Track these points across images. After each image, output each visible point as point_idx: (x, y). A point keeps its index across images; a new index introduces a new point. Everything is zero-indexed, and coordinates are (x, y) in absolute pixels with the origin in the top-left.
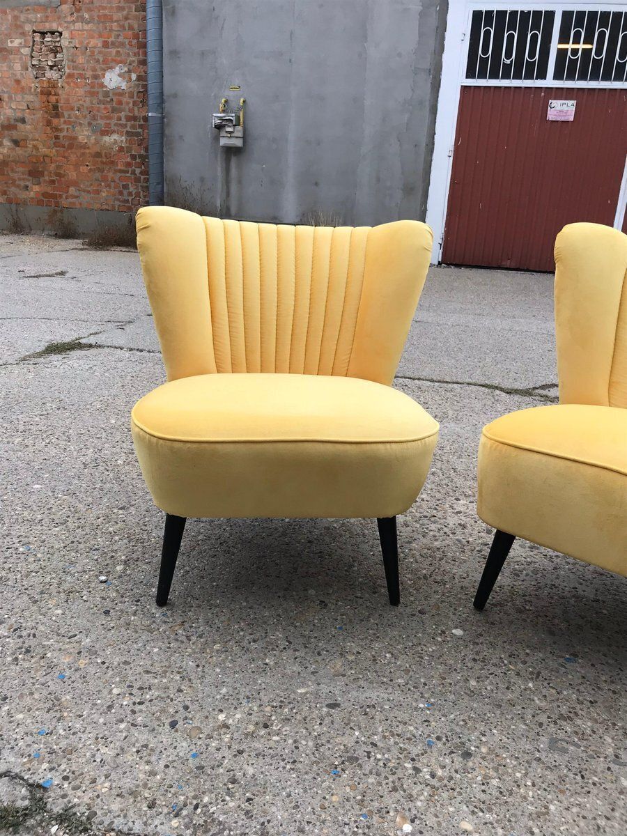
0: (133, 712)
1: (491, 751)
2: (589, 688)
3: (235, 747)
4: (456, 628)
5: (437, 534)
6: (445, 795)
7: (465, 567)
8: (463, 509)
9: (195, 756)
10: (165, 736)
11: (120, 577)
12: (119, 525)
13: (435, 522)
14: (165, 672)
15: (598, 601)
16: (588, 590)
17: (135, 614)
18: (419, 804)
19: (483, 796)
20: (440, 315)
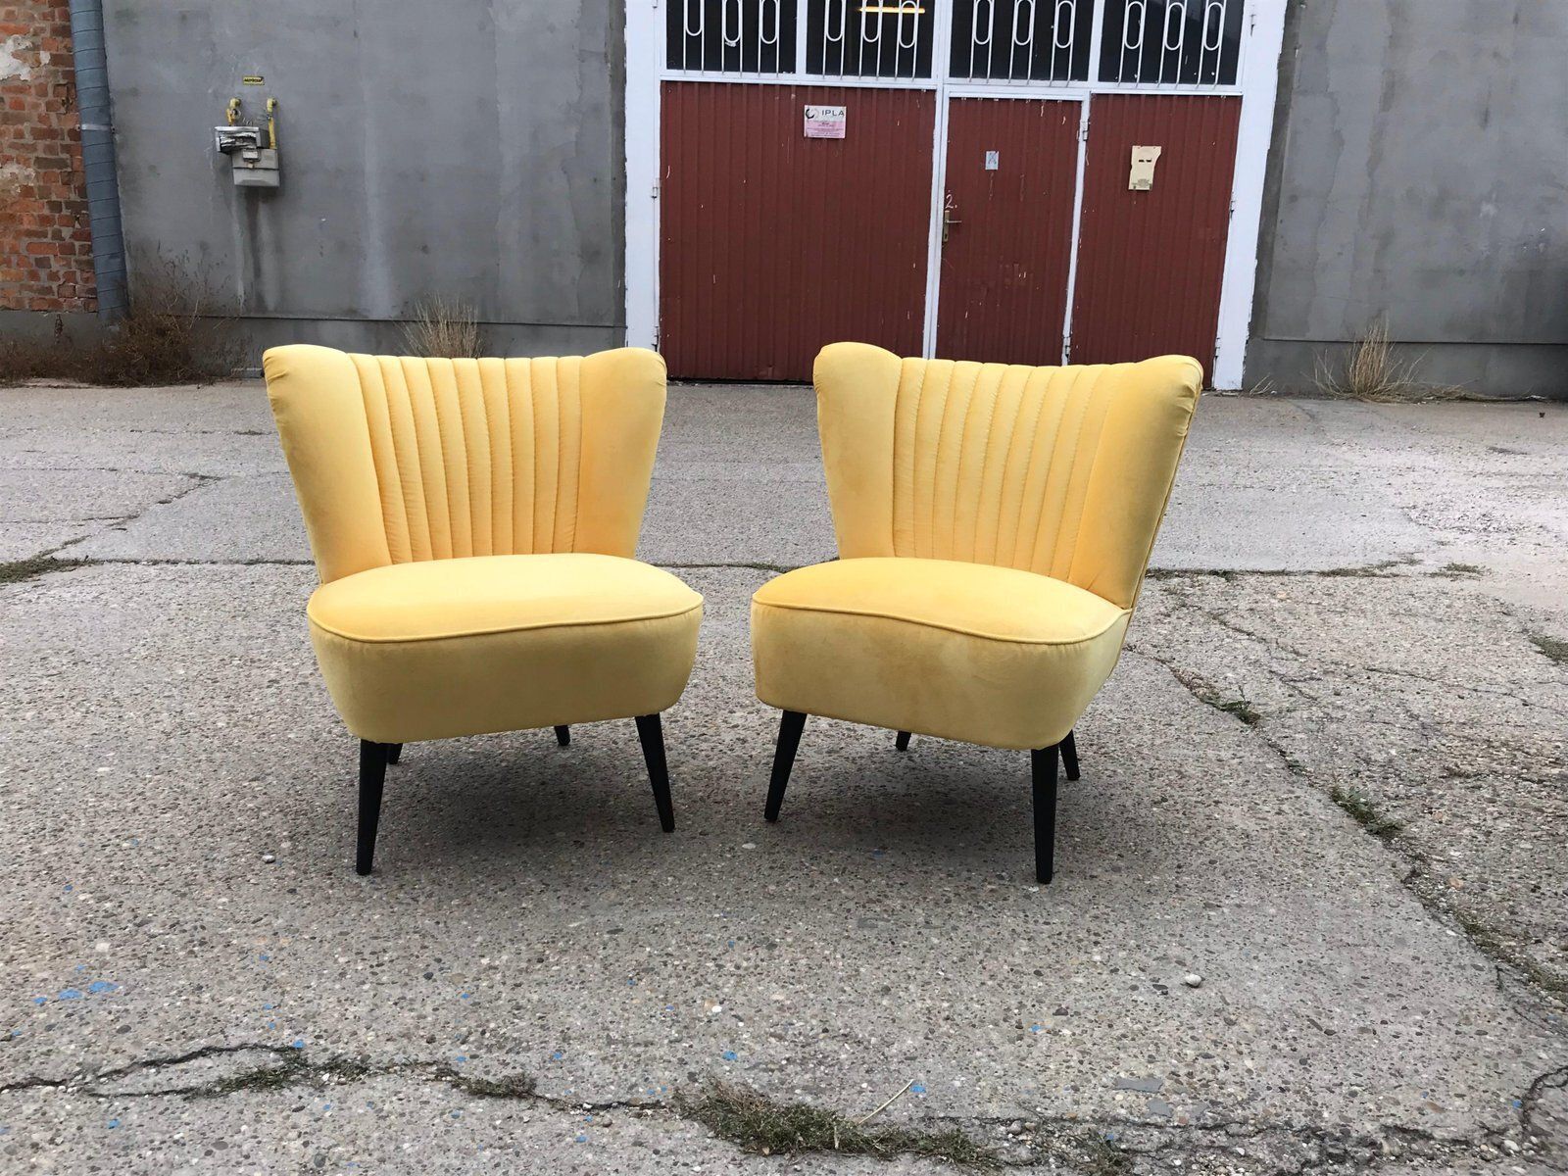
0: (374, 974)
1: (796, 939)
2: (899, 873)
3: (510, 982)
4: (747, 842)
5: (710, 753)
6: (753, 979)
7: (750, 783)
8: (740, 722)
9: (464, 997)
10: (424, 987)
11: (292, 854)
12: (261, 798)
13: (705, 741)
14: (398, 934)
15: (910, 795)
16: (899, 786)
17: (332, 886)
18: (726, 990)
19: (792, 974)
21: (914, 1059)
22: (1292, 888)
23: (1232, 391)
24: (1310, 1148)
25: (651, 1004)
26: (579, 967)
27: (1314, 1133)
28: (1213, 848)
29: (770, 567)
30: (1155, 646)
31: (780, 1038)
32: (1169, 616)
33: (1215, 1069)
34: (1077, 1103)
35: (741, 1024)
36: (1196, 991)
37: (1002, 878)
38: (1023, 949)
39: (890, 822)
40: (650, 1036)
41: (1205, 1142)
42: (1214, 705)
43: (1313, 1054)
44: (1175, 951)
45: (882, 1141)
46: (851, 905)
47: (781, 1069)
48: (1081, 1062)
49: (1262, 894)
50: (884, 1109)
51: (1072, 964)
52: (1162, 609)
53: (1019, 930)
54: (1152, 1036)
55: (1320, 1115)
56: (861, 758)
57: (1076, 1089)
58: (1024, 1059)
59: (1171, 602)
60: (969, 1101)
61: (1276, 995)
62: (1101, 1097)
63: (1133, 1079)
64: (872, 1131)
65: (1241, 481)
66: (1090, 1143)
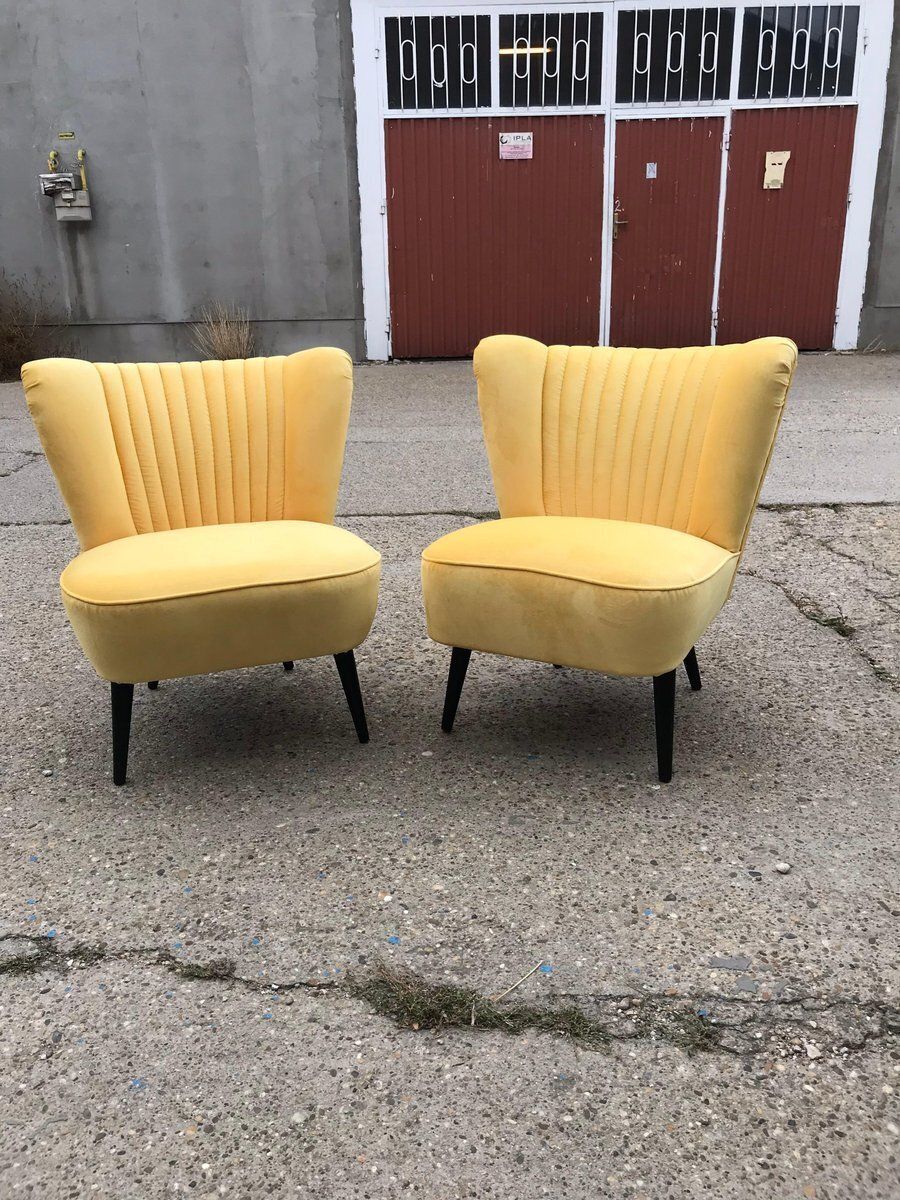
0: (118, 871)
1: (458, 835)
2: (547, 775)
3: (225, 877)
4: (426, 751)
5: (404, 674)
6: (419, 872)
7: (433, 699)
8: (430, 646)
9: (187, 890)
10: (155, 882)
11: (66, 768)
12: (48, 721)
13: (401, 663)
14: (141, 836)
15: (561, 706)
16: (553, 698)
17: (94, 796)
18: (397, 881)
19: (452, 866)
20: (396, 431)
21: (544, 941)
22: (872, 782)
23: (849, 351)
24: (873, 1021)
25: (335, 895)
26: (281, 863)
27: (877, 1007)
28: (808, 748)
29: (466, 514)
30: (773, 571)
31: (437, 924)
32: (786, 544)
33: (796, 948)
34: (677, 980)
35: (406, 912)
36: (785, 877)
37: (630, 778)
38: (643, 842)
39: (543, 730)
40: (332, 923)
41: (783, 1015)
42: (817, 621)
43: (881, 934)
44: (770, 841)
45: (512, 1017)
46: (505, 804)
47: (435, 952)
48: (684, 943)
49: (848, 788)
50: (516, 988)
51: (682, 854)
52: (781, 538)
53: (641, 824)
54: (745, 919)
55: (883, 991)
56: (524, 675)
57: (677, 968)
58: (636, 941)
59: (788, 532)
60: (588, 980)
61: (852, 880)
62: (698, 975)
63: (727, 958)
64: (505, 1007)
65: (852, 427)
66: (686, 1017)
